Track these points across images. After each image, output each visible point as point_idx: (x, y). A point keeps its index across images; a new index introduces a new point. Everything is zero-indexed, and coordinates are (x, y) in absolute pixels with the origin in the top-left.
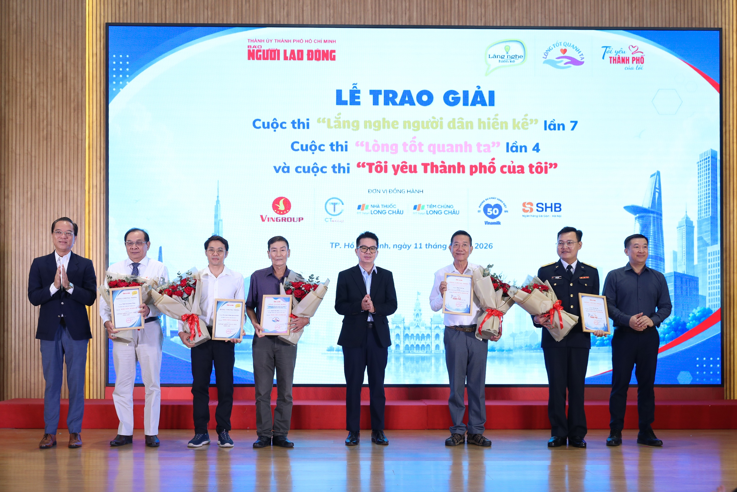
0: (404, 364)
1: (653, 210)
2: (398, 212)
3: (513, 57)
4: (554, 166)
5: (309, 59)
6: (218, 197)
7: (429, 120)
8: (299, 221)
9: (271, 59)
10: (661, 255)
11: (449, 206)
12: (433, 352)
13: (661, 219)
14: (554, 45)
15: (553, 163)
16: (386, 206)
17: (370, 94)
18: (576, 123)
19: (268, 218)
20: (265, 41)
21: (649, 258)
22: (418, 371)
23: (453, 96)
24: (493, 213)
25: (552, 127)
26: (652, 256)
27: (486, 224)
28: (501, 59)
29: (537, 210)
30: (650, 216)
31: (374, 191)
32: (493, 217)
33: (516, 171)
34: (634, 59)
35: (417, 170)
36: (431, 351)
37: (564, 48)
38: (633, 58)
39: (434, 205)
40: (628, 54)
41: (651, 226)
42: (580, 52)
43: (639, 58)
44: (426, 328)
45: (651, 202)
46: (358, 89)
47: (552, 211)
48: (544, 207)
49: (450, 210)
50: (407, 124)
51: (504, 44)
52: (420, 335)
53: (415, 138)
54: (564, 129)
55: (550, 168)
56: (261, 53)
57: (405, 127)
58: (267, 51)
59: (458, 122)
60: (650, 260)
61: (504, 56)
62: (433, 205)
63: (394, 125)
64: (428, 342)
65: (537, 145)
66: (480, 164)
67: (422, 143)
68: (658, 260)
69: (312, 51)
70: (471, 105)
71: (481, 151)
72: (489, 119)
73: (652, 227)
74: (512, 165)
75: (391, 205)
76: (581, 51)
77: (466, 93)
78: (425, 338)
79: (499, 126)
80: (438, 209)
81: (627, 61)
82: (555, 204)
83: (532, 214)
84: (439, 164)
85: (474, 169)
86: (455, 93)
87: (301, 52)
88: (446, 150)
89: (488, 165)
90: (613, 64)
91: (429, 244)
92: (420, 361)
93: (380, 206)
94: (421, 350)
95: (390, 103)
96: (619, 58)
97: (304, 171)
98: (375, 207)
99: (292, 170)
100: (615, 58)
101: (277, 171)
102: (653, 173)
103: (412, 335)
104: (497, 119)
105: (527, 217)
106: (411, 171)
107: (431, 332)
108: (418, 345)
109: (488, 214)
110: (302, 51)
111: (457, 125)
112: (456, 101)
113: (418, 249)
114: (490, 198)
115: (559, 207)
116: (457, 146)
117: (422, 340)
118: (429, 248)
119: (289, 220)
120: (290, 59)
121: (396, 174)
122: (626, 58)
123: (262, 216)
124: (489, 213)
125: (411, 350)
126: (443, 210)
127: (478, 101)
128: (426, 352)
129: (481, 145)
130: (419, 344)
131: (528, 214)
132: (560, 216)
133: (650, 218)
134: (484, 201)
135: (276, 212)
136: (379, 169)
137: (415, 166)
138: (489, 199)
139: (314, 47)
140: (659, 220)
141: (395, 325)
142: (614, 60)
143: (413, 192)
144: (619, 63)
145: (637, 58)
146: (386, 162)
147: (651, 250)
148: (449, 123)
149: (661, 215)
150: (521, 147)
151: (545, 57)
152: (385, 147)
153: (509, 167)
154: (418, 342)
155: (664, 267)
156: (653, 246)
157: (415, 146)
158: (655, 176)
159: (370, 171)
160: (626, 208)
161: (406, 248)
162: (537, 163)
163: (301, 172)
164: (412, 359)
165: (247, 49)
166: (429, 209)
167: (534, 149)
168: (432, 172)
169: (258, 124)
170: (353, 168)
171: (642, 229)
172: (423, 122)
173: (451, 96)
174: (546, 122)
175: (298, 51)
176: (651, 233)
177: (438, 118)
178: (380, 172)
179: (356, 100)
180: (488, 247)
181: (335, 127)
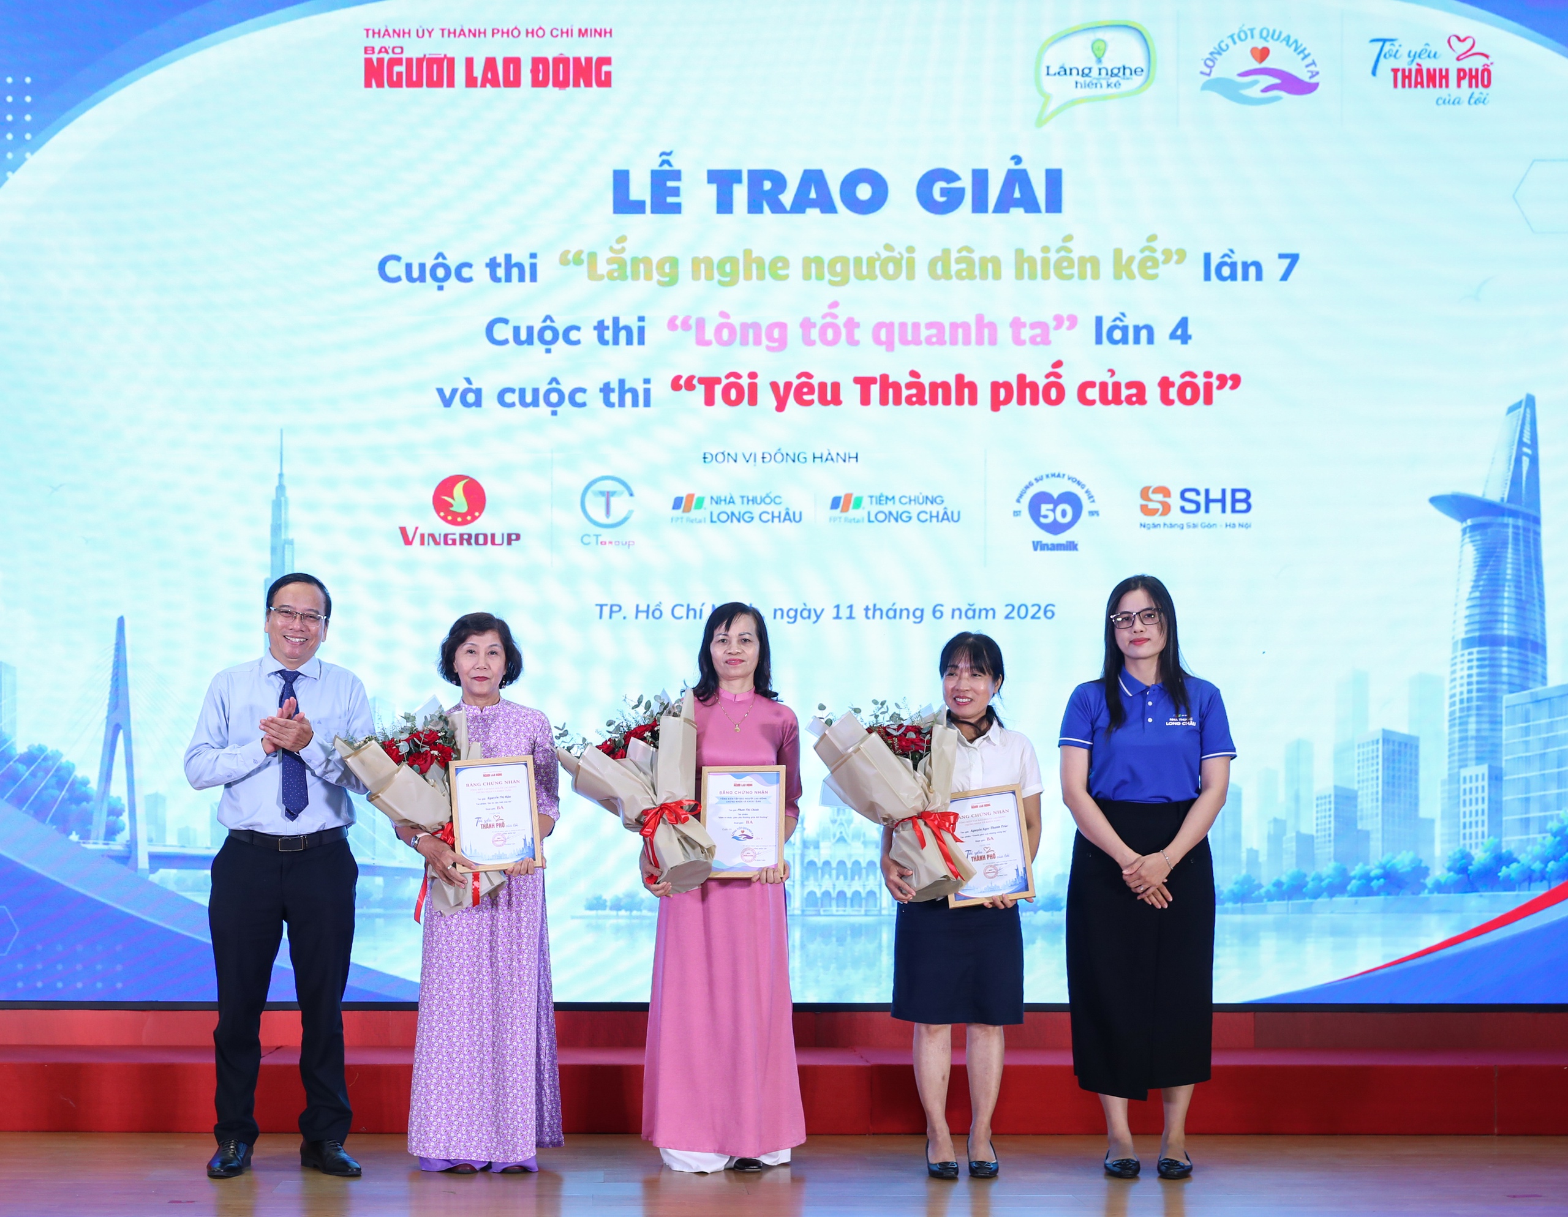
0: (803, 946)
1: (1513, 506)
3: (1115, 71)
4: (1230, 383)
5: (536, 83)
6: (281, 475)
7: (877, 253)
8: (509, 543)
9: (431, 84)
10: (1535, 635)
11: (930, 497)
12: (884, 912)
13: (1537, 534)
14: (1232, 37)
15: (1228, 375)
16: (754, 500)
17: (710, 181)
18: (1294, 258)
19: (422, 536)
20: (413, 33)
21: (1503, 645)
23: (942, 184)
24: (1055, 519)
25: (1226, 271)
26: (1509, 637)
27: (1035, 549)
28: (1080, 79)
29: (1183, 509)
30: (1506, 525)
31: (720, 458)
32: (1055, 528)
33: (1123, 398)
34: (1462, 74)
35: (842, 398)
36: (880, 911)
37: (1261, 44)
38: (1459, 70)
39: (890, 497)
40: (1447, 61)
41: (1506, 552)
42: (1306, 57)
43: (1477, 70)
44: (865, 843)
45: (1509, 483)
46: (676, 167)
47: (1224, 511)
48: (1201, 499)
49: (934, 508)
50: (813, 266)
53: (835, 305)
54: (1259, 277)
55: (1220, 387)
56: (402, 69)
57: (807, 277)
58: (420, 61)
59: (958, 261)
60: (1505, 648)
61: (1090, 69)
62: (885, 494)
63: (777, 267)
65: (1183, 323)
66: (1021, 378)
67: (856, 320)
68: (1526, 649)
69: (544, 61)
70: (995, 211)
71: (1022, 343)
72: (1045, 249)
73: (1510, 555)
74: (1110, 381)
75: (767, 496)
76: (1309, 54)
77: (980, 178)
78: (864, 871)
79: (1075, 271)
80: (900, 508)
81: (1444, 81)
82: (1234, 491)
83: (1168, 519)
84: (904, 379)
85: (1002, 393)
86: (950, 176)
87: (513, 63)
88: (923, 338)
89: (1042, 383)
90: (1404, 90)
91: (875, 606)
93: (738, 500)
94: (852, 906)
95: (766, 208)
96: (1419, 71)
97: (523, 403)
98: (723, 503)
99: (489, 398)
100: (1407, 74)
101: (447, 403)
102: (1515, 400)
103: (827, 863)
104: (1069, 250)
105: (1152, 530)
106: (824, 401)
108: (841, 894)
109: (1043, 520)
110: (517, 62)
111: (954, 267)
112: (953, 200)
113: (844, 621)
114: (1047, 476)
116: (954, 326)
117: (853, 879)
118: (874, 617)
119: (481, 539)
120: (483, 85)
121: (781, 407)
122: (1441, 70)
123: (403, 530)
124: (1046, 517)
125: (822, 907)
126: (914, 509)
127: (1016, 199)
128: (866, 911)
129: (1024, 325)
130: (846, 890)
131: (1157, 519)
132: (1247, 526)
133: (1505, 530)
134: (1031, 484)
135: (444, 519)
136: (733, 394)
137: (836, 386)
138: (1044, 477)
139: (550, 49)
140: (1531, 535)
142: (1406, 76)
143: (830, 458)
144: (1419, 86)
145: (1471, 70)
146: (753, 375)
147: (1508, 622)
148: (933, 263)
149: (1537, 521)
150: (1137, 329)
151: (1207, 70)
152: (751, 333)
153: (1104, 385)
154: (841, 885)
155: (1545, 669)
156: (1513, 611)
157: (835, 327)
158: (1522, 410)
159: (709, 401)
160: (1434, 500)
161: (809, 617)
162: (1183, 376)
163: (513, 405)
165: (363, 56)
166: (875, 508)
167: (1173, 336)
168: (884, 401)
169: (393, 269)
170: (661, 388)
171: (1480, 561)
172: (858, 261)
173: (939, 186)
174: (1207, 257)
175: (507, 61)
176: (1509, 571)
177: (900, 249)
178: (738, 402)
179: (670, 200)
180: (1041, 614)
181: (610, 275)
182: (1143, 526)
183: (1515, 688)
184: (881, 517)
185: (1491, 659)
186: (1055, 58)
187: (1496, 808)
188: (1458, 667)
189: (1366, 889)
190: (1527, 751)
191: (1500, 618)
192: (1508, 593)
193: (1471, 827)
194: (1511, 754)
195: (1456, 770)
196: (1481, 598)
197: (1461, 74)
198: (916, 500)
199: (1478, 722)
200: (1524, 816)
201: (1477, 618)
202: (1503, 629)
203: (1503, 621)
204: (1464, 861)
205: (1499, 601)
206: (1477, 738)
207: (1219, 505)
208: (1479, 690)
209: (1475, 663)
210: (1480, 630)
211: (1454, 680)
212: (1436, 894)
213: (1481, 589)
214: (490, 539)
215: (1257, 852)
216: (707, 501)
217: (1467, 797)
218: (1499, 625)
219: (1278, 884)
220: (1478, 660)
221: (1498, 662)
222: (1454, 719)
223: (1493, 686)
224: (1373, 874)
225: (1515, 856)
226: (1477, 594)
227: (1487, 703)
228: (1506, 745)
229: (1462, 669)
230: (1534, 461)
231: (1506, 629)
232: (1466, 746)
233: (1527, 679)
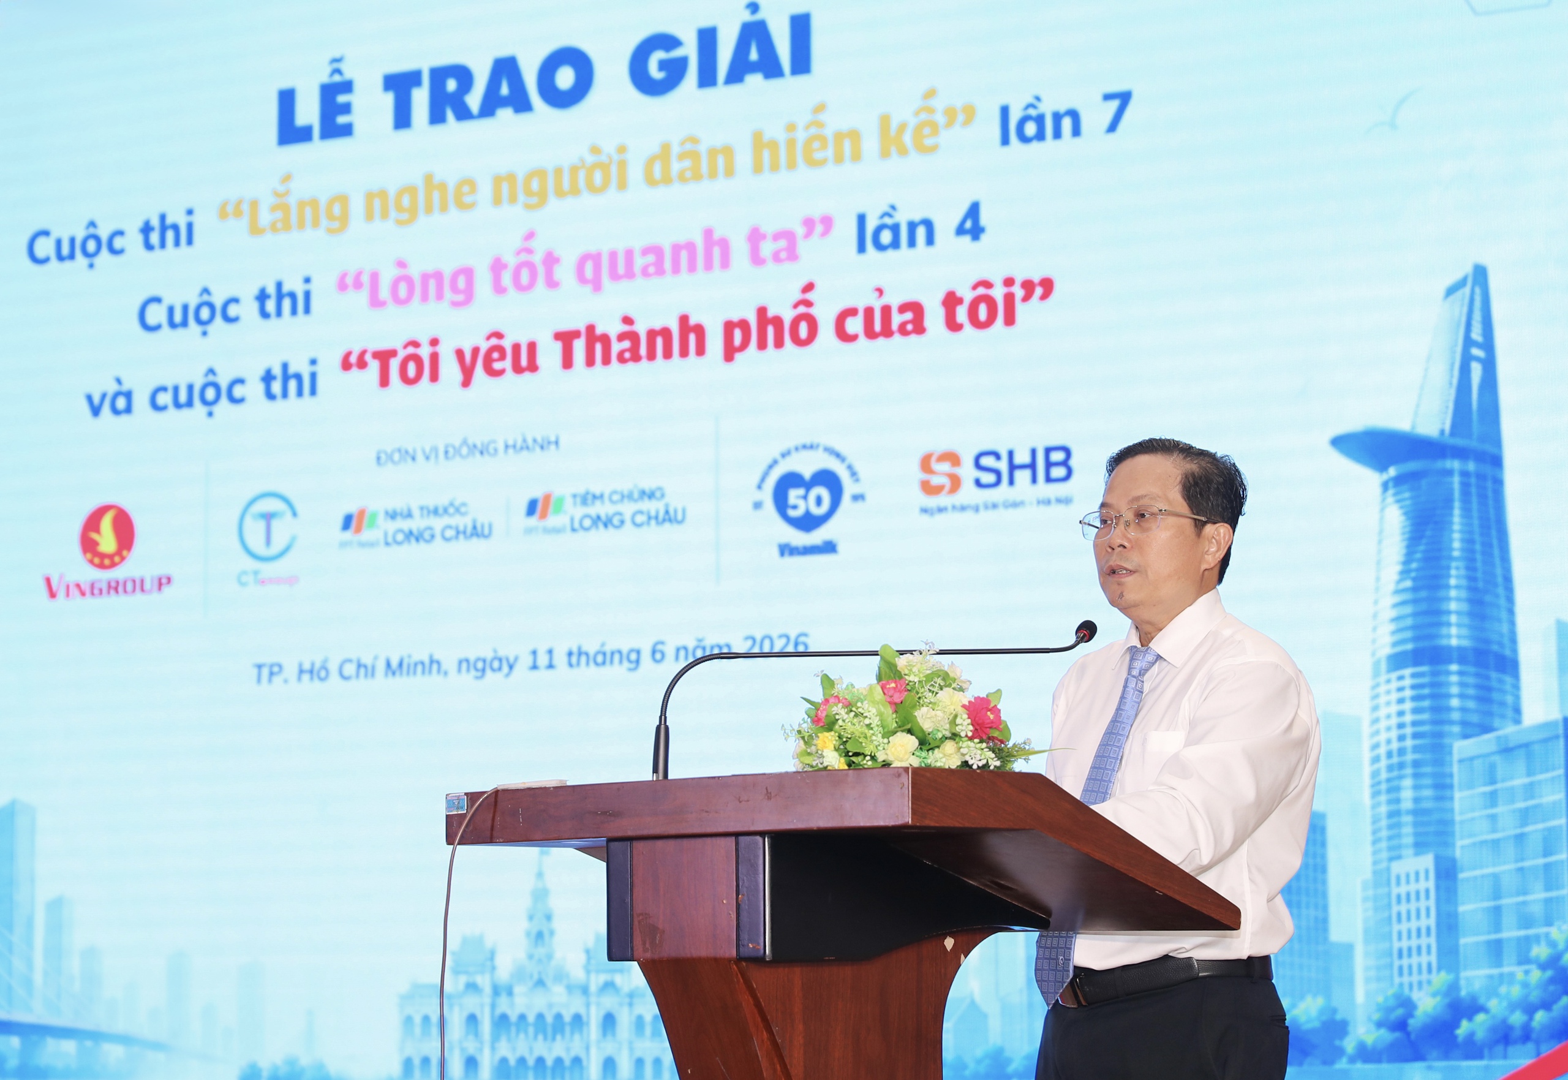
1: (1459, 442)
2: (477, 532)
4: (1039, 291)
7: (580, 158)
10: (1501, 644)
13: (1499, 482)
15: (1036, 280)
16: (435, 512)
17: (386, 89)
18: (1124, 98)
19: (68, 587)
21: (1450, 661)
23: (660, 55)
25: (1030, 129)
26: (1459, 649)
27: (782, 554)
29: (978, 483)
30: (1450, 473)
31: (396, 457)
32: (808, 523)
33: (895, 327)
35: (539, 362)
41: (1451, 515)
44: (570, 988)
45: (1451, 405)
46: (348, 76)
47: (1034, 480)
48: (1003, 466)
50: (504, 187)
52: (549, 1019)
55: (1026, 298)
57: (497, 201)
59: (681, 157)
60: (1454, 667)
63: (463, 194)
64: (576, 1046)
65: (974, 211)
66: (762, 311)
67: (556, 254)
68: (1487, 667)
70: (726, 83)
71: (762, 262)
72: (791, 127)
73: (1456, 519)
74: (877, 305)
75: (452, 504)
77: (708, 38)
78: (568, 1029)
79: (830, 153)
82: (1048, 451)
84: (614, 328)
85: (738, 336)
86: (668, 42)
88: (637, 269)
89: (788, 316)
91: (579, 648)
93: (416, 512)
95: (450, 115)
97: (178, 405)
99: (141, 401)
102: (1458, 276)
103: (522, 1017)
104: (822, 125)
106: (518, 369)
107: (588, 1005)
108: (540, 1061)
109: (792, 513)
111: (676, 167)
112: (675, 71)
113: (543, 674)
114: (797, 449)
115: (1065, 463)
116: (676, 249)
117: (554, 1039)
118: (579, 664)
119: (129, 586)
121: (466, 382)
124: (795, 507)
126: (628, 509)
127: (753, 61)
129: (764, 237)
130: (545, 1054)
131: (943, 500)
133: (1448, 480)
134: (775, 462)
135: (91, 562)
136: (412, 370)
137: (532, 347)
140: (1489, 484)
141: (463, 980)
143: (525, 446)
146: (433, 342)
147: (1459, 625)
148: (649, 164)
149: (1497, 461)
150: (912, 226)
152: (431, 285)
153: (869, 312)
154: (540, 1048)
155: (1517, 698)
156: (1466, 606)
157: (531, 265)
158: (1467, 290)
159: (385, 380)
160: (1339, 442)
161: (500, 669)
162: (975, 287)
163: (166, 407)
166: (579, 511)
167: (960, 231)
168: (590, 362)
169: (42, 247)
170: (330, 374)
171: (1411, 532)
172: (558, 172)
173: (657, 57)
174: (1005, 111)
176: (1456, 545)
177: (609, 147)
178: (417, 380)
179: (341, 120)
180: (791, 648)
181: (274, 228)
182: (924, 511)
183: (1471, 729)
185: (1432, 685)
187: (1448, 923)
188: (1383, 699)
190: (1494, 831)
191: (1444, 618)
192: (1455, 577)
193: (1410, 955)
194: (1471, 836)
195: (1384, 865)
196: (1414, 589)
198: (630, 497)
199: (1416, 787)
200: (1493, 937)
201: (1409, 622)
202: (1449, 636)
203: (1449, 624)
204: (1400, 1012)
205: (1442, 593)
206: (1415, 812)
208: (1415, 736)
209: (1408, 693)
211: (1376, 721)
212: (1359, 1065)
213: (1413, 574)
214: (139, 585)
217: (1403, 908)
218: (1444, 631)
220: (1413, 687)
221: (1443, 690)
222: (1379, 783)
223: (1438, 728)
225: (1482, 1001)
226: (1408, 584)
227: (1428, 756)
228: (1462, 822)
229: (1388, 703)
230: (1489, 366)
231: (1455, 636)
232: (1398, 825)
233: (1490, 714)
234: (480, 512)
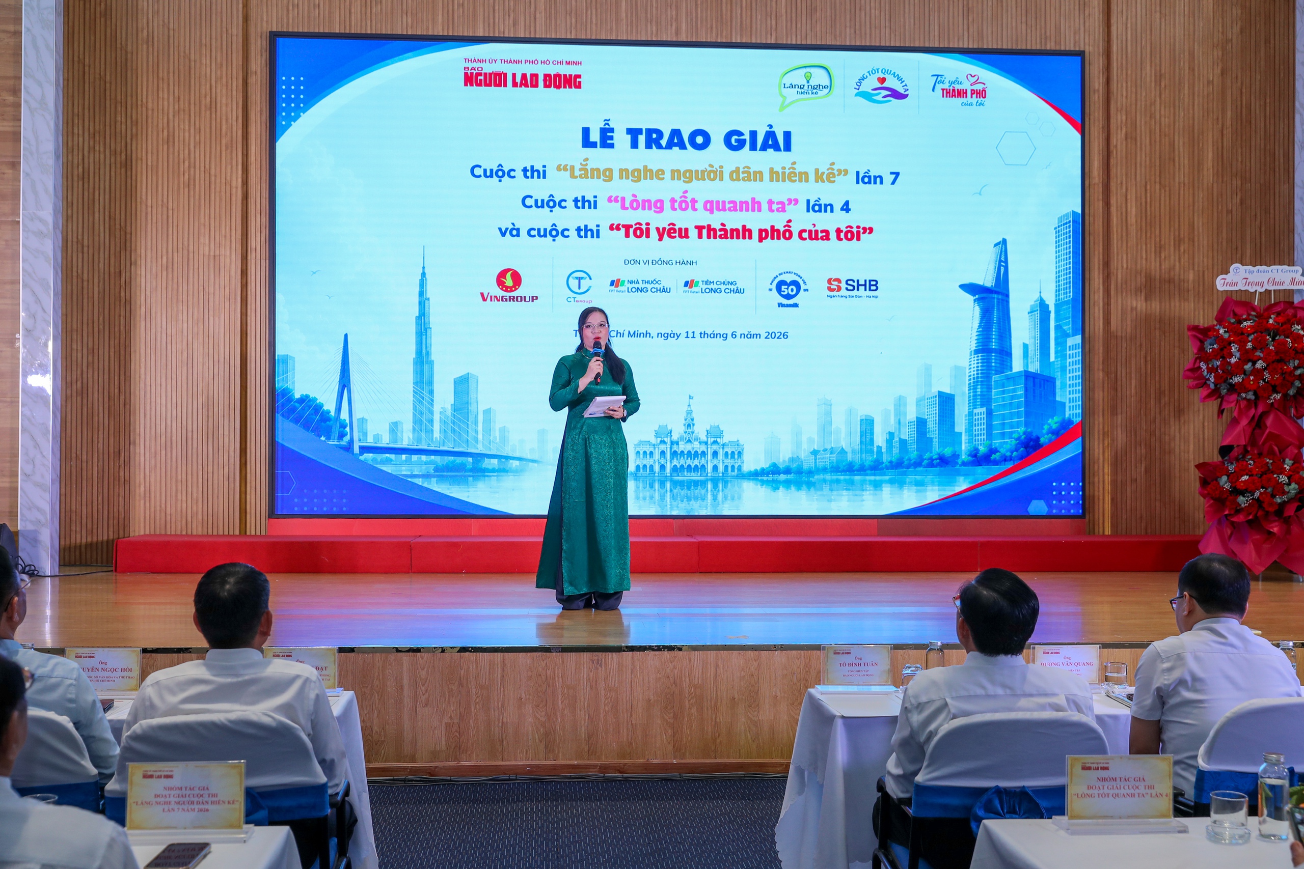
0: (671, 491)
1: (997, 289)
2: (664, 290)
4: (868, 231)
5: (546, 86)
6: (424, 268)
7: (706, 168)
8: (533, 301)
9: (496, 85)
10: (1007, 349)
12: (709, 475)
13: (1008, 302)
14: (869, 72)
15: (867, 228)
16: (648, 282)
17: (627, 134)
18: (897, 174)
19: (491, 297)
20: (487, 61)
22: (689, 499)
23: (736, 137)
25: (866, 180)
26: (995, 349)
30: (994, 298)
31: (632, 262)
32: (788, 297)
33: (819, 237)
35: (689, 235)
37: (882, 76)
38: (972, 90)
40: (966, 86)
41: (994, 311)
42: (902, 82)
44: (700, 443)
45: (995, 279)
46: (611, 126)
47: (865, 290)
48: (855, 284)
49: (732, 287)
50: (676, 174)
51: (805, 70)
52: (693, 453)
53: (686, 192)
55: (864, 233)
56: (482, 78)
57: (673, 178)
58: (490, 74)
59: (743, 173)
60: (993, 354)
63: (659, 175)
64: (703, 461)
65: (847, 203)
66: (772, 227)
67: (696, 199)
68: (1003, 355)
69: (549, 75)
70: (760, 150)
71: (773, 211)
72: (784, 168)
73: (996, 312)
74: (813, 230)
77: (753, 134)
79: (797, 178)
80: (717, 287)
82: (870, 281)
83: (840, 293)
84: (718, 226)
85: (764, 234)
86: (740, 133)
87: (535, 76)
88: (727, 208)
89: (782, 229)
91: (705, 332)
92: (692, 487)
93: (641, 282)
94: (694, 472)
95: (654, 146)
96: (954, 90)
97: (539, 235)
99: (524, 232)
101: (503, 234)
102: (998, 241)
103: (682, 452)
104: (795, 169)
106: (681, 236)
107: (707, 448)
108: (689, 466)
110: (536, 76)
111: (741, 176)
112: (741, 144)
113: (690, 339)
115: (875, 285)
116: (741, 203)
117: (694, 459)
118: (704, 337)
120: (521, 86)
121: (661, 239)
123: (482, 294)
126: (723, 287)
127: (770, 145)
128: (701, 474)
129: (774, 203)
130: (691, 464)
131: (835, 293)
132: (877, 297)
133: (993, 300)
134: (777, 276)
136: (638, 233)
137: (686, 230)
139: (552, 70)
140: (1005, 303)
141: (659, 439)
143: (683, 263)
146: (648, 224)
147: (995, 342)
148: (731, 173)
149: (1008, 296)
150: (826, 206)
152: (646, 204)
153: (810, 231)
154: (689, 462)
155: (1011, 364)
156: (997, 337)
157: (686, 202)
158: (1000, 245)
159: (627, 235)
161: (674, 337)
162: (847, 227)
163: (534, 236)
164: (681, 484)
165: (463, 71)
166: (704, 287)
167: (842, 209)
168: (709, 237)
169: (478, 171)
170: (605, 231)
171: (982, 315)
172: (697, 171)
173: (734, 138)
174: (858, 173)
175: (532, 75)
176: (995, 319)
177: (716, 166)
178: (640, 236)
179: (609, 142)
180: (782, 336)
181: (581, 176)
183: (998, 372)
184: (707, 290)
185: (987, 359)
186: (788, 80)
187: (990, 427)
188: (973, 362)
189: (931, 465)
190: (1003, 401)
191: (991, 340)
192: (994, 329)
193: (978, 436)
194: (997, 403)
195: (972, 410)
196: (982, 331)
197: (973, 92)
198: (724, 283)
199: (981, 388)
200: (1003, 431)
201: (981, 340)
203: (992, 342)
204: (975, 452)
205: (990, 333)
206: (981, 395)
207: (863, 287)
208: (981, 373)
209: (980, 361)
210: (982, 346)
211: (971, 368)
212: (963, 467)
213: (982, 327)
214: (523, 299)
215: (881, 447)
216: (626, 282)
217: (977, 423)
218: (991, 344)
219: (891, 462)
220: (981, 359)
221: (990, 361)
222: (971, 387)
223: (988, 372)
224: (934, 457)
225: (998, 449)
226: (981, 329)
227: (985, 379)
228: (994, 399)
229: (974, 364)
230: (1006, 269)
231: (994, 345)
232: (976, 399)
233: (1003, 368)
234: (665, 284)
